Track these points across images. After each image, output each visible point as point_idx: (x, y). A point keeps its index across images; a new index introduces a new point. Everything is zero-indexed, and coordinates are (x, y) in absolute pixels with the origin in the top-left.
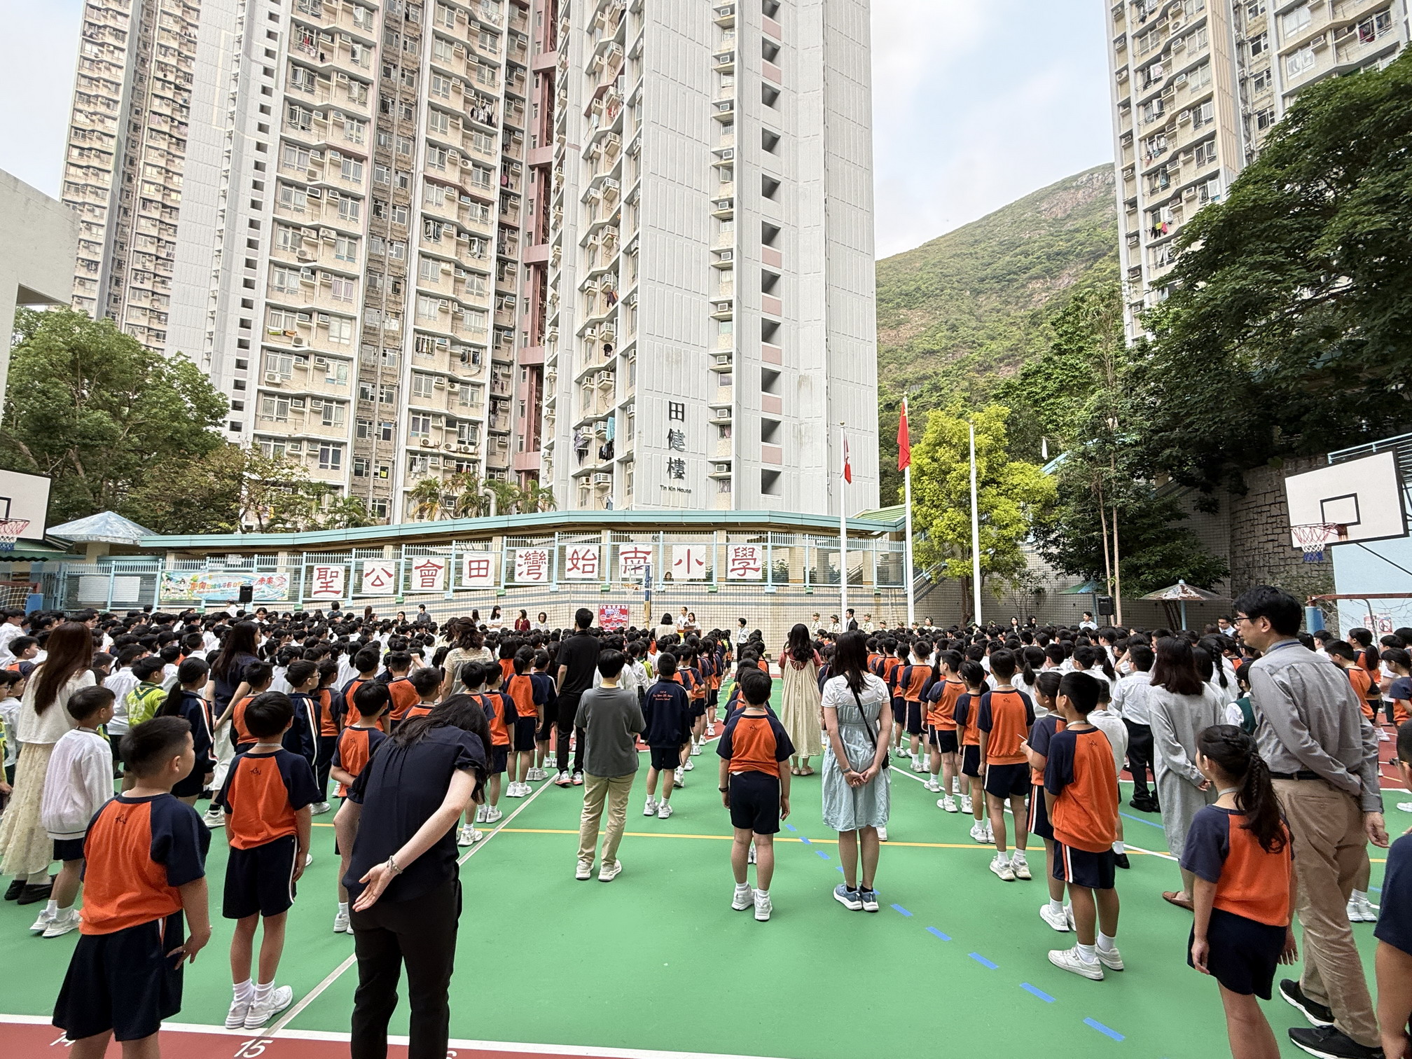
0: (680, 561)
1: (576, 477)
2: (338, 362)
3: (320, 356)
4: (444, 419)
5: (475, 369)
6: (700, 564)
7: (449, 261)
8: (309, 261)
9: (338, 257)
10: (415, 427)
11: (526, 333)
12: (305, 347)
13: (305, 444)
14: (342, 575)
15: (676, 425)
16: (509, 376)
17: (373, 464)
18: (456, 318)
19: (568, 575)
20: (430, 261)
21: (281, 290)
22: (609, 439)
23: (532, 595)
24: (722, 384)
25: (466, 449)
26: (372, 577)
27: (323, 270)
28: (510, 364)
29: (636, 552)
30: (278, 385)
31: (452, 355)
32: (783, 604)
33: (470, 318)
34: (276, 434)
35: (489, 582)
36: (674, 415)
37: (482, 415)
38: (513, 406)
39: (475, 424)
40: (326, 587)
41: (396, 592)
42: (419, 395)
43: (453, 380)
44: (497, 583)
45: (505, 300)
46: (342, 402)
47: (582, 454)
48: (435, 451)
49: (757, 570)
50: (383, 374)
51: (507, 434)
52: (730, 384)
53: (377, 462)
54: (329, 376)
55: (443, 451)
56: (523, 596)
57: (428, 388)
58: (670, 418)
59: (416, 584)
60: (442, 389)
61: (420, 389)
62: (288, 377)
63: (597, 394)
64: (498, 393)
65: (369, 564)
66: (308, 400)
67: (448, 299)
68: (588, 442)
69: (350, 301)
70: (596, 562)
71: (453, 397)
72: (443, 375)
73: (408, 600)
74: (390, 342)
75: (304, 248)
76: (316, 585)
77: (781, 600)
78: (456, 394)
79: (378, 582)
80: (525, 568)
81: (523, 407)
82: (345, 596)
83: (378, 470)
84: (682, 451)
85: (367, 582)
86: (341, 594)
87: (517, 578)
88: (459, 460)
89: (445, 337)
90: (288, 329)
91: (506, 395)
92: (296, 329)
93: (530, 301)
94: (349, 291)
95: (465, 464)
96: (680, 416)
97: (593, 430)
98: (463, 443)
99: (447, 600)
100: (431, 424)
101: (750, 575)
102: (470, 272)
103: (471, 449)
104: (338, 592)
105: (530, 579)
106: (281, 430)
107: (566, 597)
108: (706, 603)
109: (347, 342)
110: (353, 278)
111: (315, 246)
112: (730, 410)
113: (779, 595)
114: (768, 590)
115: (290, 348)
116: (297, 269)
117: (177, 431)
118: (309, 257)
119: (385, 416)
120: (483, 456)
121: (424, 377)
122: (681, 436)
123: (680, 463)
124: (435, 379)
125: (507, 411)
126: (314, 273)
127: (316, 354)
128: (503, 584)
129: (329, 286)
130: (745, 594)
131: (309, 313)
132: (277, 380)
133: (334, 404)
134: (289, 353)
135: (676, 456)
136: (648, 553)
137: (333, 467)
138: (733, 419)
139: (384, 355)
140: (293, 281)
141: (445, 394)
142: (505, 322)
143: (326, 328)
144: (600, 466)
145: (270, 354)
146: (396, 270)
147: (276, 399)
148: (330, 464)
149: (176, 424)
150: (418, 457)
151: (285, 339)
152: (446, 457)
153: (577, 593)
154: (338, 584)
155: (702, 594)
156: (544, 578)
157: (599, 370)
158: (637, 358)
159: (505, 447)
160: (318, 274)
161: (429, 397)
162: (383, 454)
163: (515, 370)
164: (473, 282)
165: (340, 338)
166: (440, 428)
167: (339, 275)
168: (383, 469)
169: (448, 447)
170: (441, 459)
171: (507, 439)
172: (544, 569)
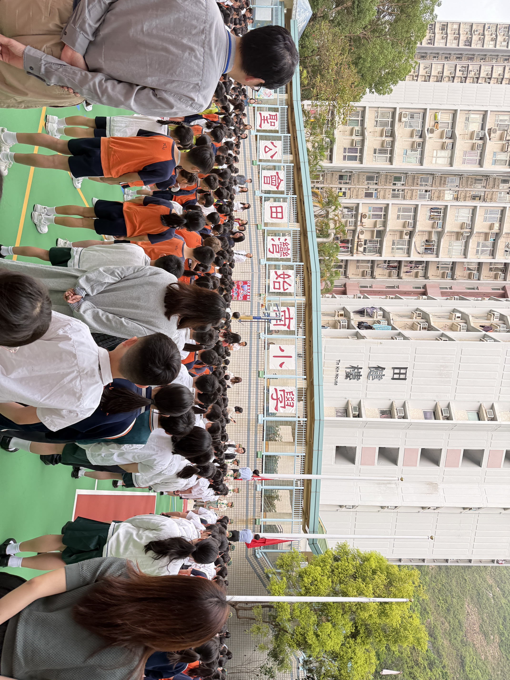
0: (282, 351)
1: (344, 309)
2: (419, 156)
3: (422, 145)
4: (382, 228)
5: (421, 249)
6: (281, 365)
7: (501, 227)
8: (490, 135)
9: (495, 154)
10: (375, 209)
11: (451, 288)
12: (428, 135)
13: (360, 138)
14: (272, 128)
15: (388, 373)
16: (416, 276)
17: (348, 186)
18: (458, 235)
19: (272, 272)
20: (499, 216)
21: (467, 119)
22: (374, 326)
23: (257, 247)
24: (425, 413)
25: (361, 245)
26: (271, 146)
27: (484, 144)
28: (425, 276)
29: (290, 319)
30: (400, 120)
31: (430, 233)
32: (249, 430)
33: (459, 245)
34: (366, 120)
35: (267, 218)
36: (397, 371)
37: (387, 255)
38: (394, 280)
39: (380, 252)
40: (264, 119)
41: (260, 161)
42: (399, 210)
43: (411, 234)
44: (266, 224)
45: (475, 272)
46: (391, 160)
47: (361, 312)
48: (359, 223)
49: (276, 409)
50: (412, 190)
51: (372, 276)
52: (426, 418)
53: (349, 189)
54: (409, 152)
55: (359, 228)
56: (257, 241)
57: (404, 217)
58: (394, 368)
59: (265, 173)
60: (404, 226)
61: (404, 211)
62: (405, 126)
63: (409, 321)
64: (404, 269)
65: (279, 144)
66: (390, 139)
67: (472, 228)
68: (370, 316)
69: (464, 163)
70: (282, 290)
71: (398, 234)
72: (414, 227)
73: (255, 168)
74: (436, 194)
75: (499, 133)
76: (266, 114)
77: (252, 428)
78: (401, 237)
79: (267, 149)
80: (277, 242)
81: (393, 287)
82: (258, 131)
83: (343, 190)
84: (368, 377)
85: (268, 143)
86: (259, 128)
87: (270, 238)
88: (353, 241)
89: (443, 227)
90: (440, 125)
91: (402, 275)
92: (440, 130)
93: (476, 291)
94: (470, 162)
95: (350, 246)
96: (396, 376)
97: (380, 318)
98: (365, 244)
99: (254, 192)
100: (378, 220)
101: (272, 404)
102: (494, 245)
103: (361, 249)
104: (260, 126)
105: (270, 246)
106: (369, 123)
107: (256, 269)
108: (250, 369)
109: (434, 162)
110: (481, 163)
111: (501, 139)
112: (404, 417)
113: (256, 427)
114: (261, 417)
115: (427, 126)
116: (483, 128)
117: (365, 60)
118: (492, 135)
119: (382, 193)
120: (356, 257)
121: (412, 214)
122: (380, 377)
123: (358, 376)
124: (411, 221)
125: (390, 276)
126: (481, 139)
127: (424, 143)
128: (266, 228)
129: (473, 148)
130: (257, 399)
131: (453, 136)
132: (403, 119)
133: (388, 155)
134: (423, 126)
135: (364, 372)
136: (289, 327)
137: (345, 157)
138: (396, 420)
139: (426, 191)
140: (475, 127)
141: (400, 228)
142: (458, 272)
143: (443, 147)
144: (352, 322)
145: (421, 115)
146: (489, 197)
147: (390, 120)
148: (347, 154)
149: (369, 59)
150: (354, 213)
151: (432, 123)
152: (354, 231)
153: (259, 277)
154: (266, 126)
155: (257, 366)
156: (270, 255)
157: (428, 321)
158: (440, 341)
159: (363, 275)
160: (481, 142)
161: (398, 218)
162: (355, 193)
163: (421, 281)
164: (487, 247)
165: (437, 157)
166: (375, 226)
167: (482, 155)
168: (344, 194)
169: (362, 232)
170: (352, 228)
171: (368, 276)
172: (276, 255)
